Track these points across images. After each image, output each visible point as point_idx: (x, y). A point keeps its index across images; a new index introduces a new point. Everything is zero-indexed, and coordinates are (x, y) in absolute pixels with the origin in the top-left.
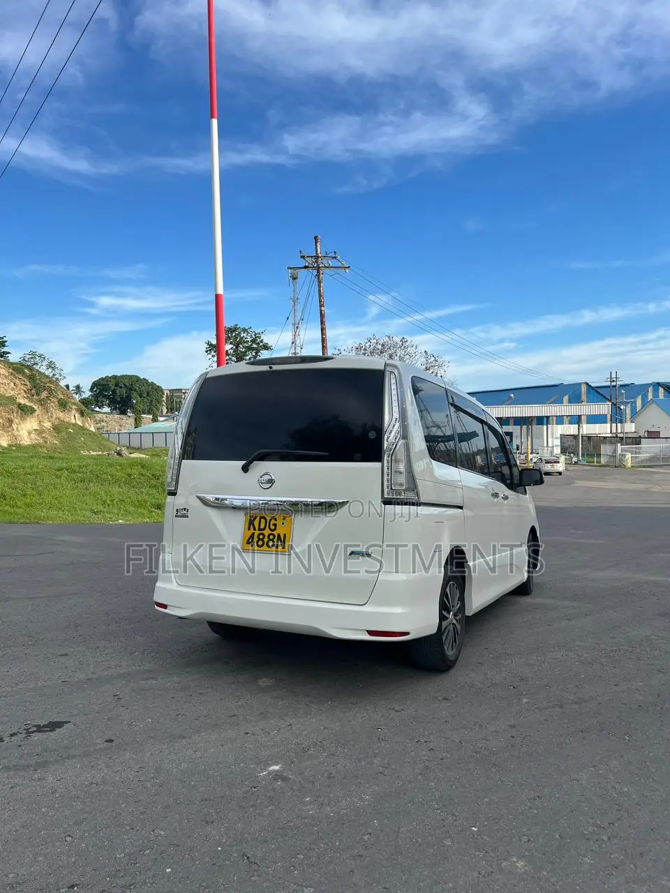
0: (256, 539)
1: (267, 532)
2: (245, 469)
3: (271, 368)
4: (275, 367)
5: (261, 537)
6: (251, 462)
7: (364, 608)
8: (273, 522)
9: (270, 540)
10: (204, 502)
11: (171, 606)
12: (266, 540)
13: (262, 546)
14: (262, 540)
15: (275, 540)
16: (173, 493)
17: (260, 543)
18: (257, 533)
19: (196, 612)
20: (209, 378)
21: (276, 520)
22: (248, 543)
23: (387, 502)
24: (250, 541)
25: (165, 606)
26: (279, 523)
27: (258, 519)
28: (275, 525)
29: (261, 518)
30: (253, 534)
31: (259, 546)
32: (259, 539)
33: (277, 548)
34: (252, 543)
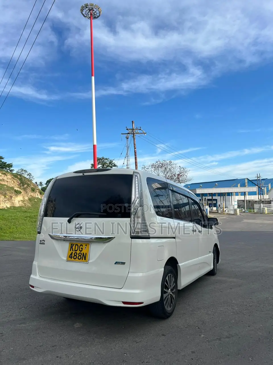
0: (73, 255)
1: (78, 252)
2: (69, 221)
3: (83, 174)
4: (85, 174)
5: (76, 254)
6: (72, 218)
7: (122, 291)
8: (81, 247)
9: (79, 256)
10: (52, 237)
11: (36, 287)
12: (78, 256)
14: (76, 256)
15: (82, 256)
16: (39, 233)
17: (75, 257)
18: (74, 252)
19: (45, 290)
20: (58, 179)
21: (82, 246)
22: (70, 257)
23: (132, 237)
24: (71, 256)
25: (33, 287)
26: (84, 247)
27: (74, 245)
28: (82, 248)
29: (76, 245)
30: (72, 253)
31: (74, 259)
32: (75, 255)
33: (82, 260)
34: (71, 257)
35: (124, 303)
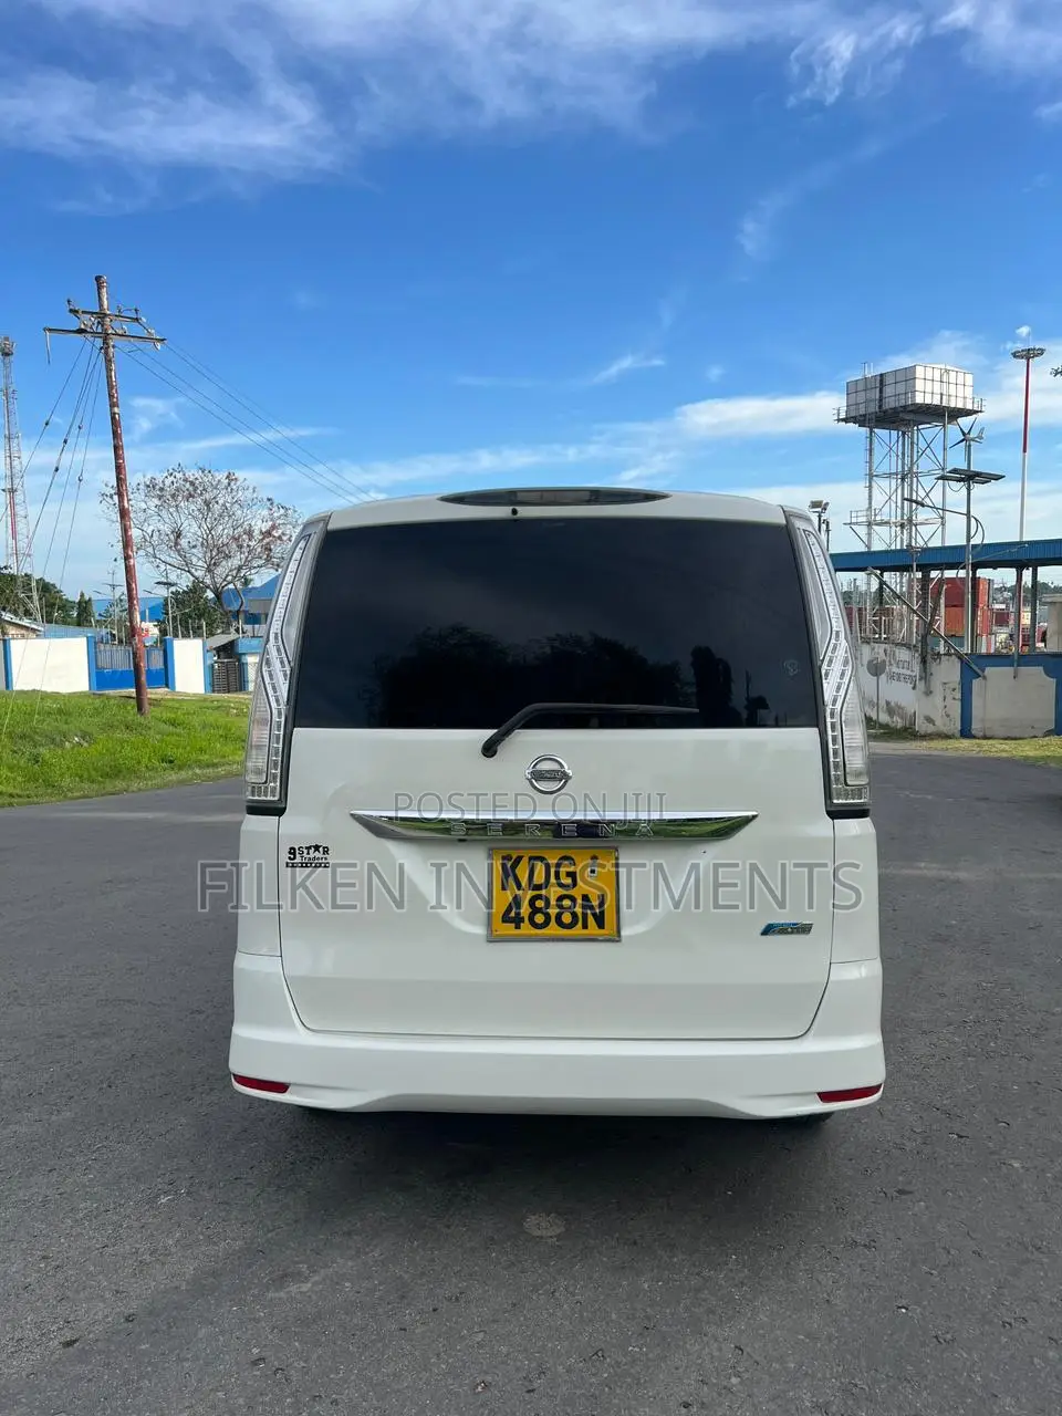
0: (525, 910)
2: (489, 749)
3: (515, 512)
4: (526, 512)
5: (539, 904)
6: (508, 733)
9: (562, 910)
10: (375, 828)
11: (296, 1084)
12: (553, 910)
13: (546, 924)
14: (543, 911)
15: (578, 910)
16: (277, 810)
17: (539, 918)
19: (375, 1098)
22: (506, 919)
23: (838, 813)
24: (511, 917)
25: (281, 1087)
30: (517, 901)
31: (535, 925)
32: (535, 910)
33: (585, 926)
34: (518, 921)
35: (826, 1097)
